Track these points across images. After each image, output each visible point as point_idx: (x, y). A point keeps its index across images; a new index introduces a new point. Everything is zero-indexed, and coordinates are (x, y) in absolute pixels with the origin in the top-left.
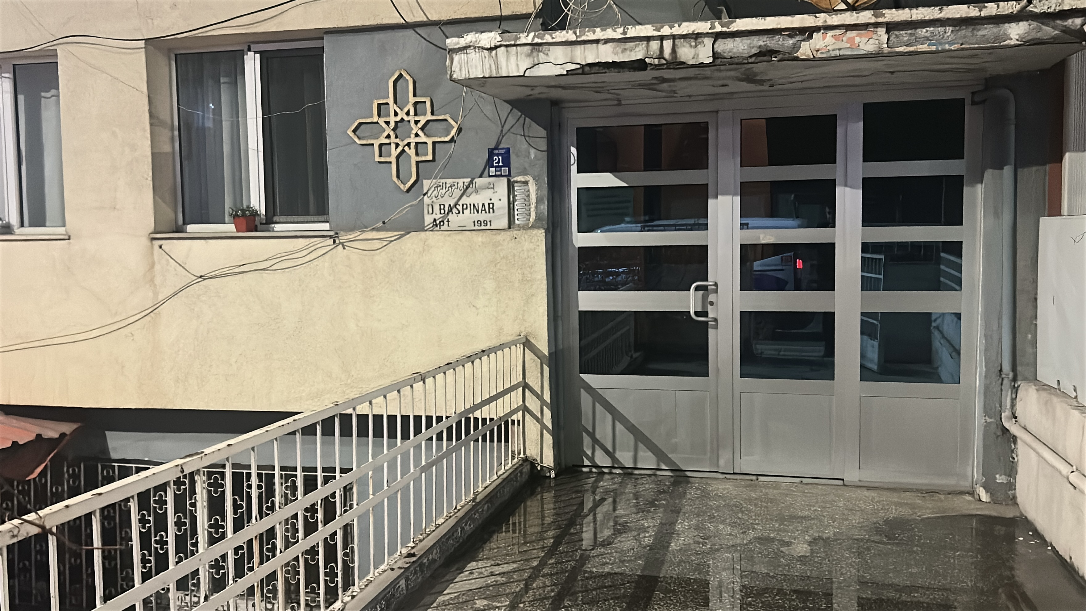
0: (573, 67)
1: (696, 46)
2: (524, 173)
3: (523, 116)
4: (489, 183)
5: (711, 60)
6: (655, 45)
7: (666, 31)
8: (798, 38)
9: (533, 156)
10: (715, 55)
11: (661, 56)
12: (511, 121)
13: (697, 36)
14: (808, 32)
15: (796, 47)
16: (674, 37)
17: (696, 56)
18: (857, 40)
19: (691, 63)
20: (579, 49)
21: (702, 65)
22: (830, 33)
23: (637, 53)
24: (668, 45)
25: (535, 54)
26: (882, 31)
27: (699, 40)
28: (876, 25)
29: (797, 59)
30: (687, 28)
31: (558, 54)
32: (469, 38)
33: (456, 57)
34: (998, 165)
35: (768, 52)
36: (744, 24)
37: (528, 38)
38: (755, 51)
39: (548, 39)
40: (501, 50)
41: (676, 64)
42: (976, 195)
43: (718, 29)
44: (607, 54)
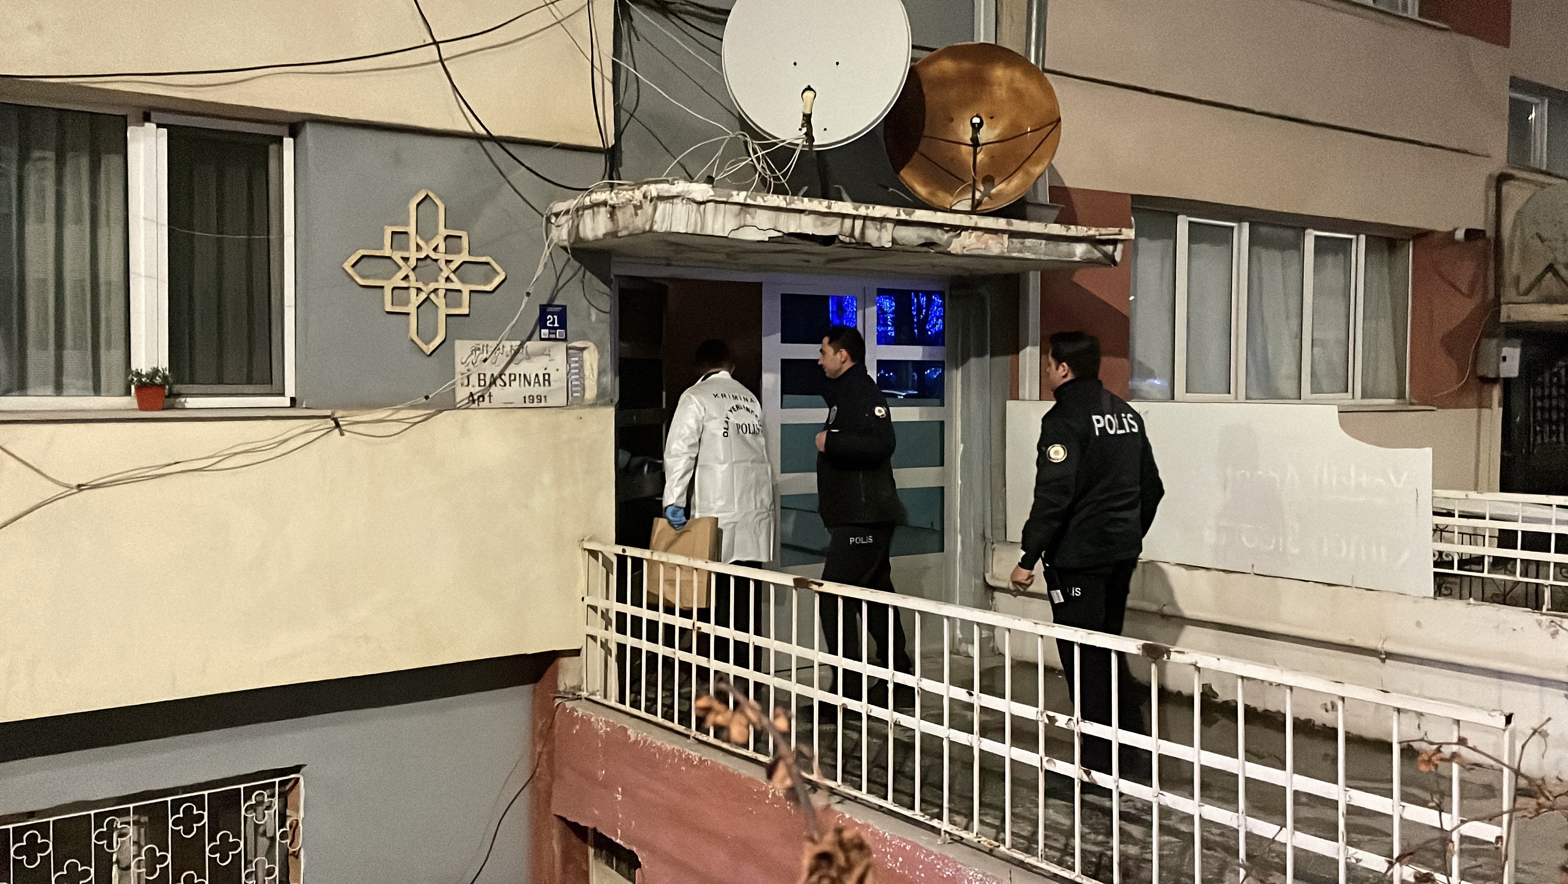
0: (776, 234)
1: (880, 230)
2: (584, 337)
3: (583, 268)
4: (545, 349)
5: (890, 245)
6: (848, 222)
7: (863, 211)
8: (951, 234)
9: (593, 318)
10: (894, 241)
11: (852, 235)
12: (567, 273)
13: (883, 220)
14: (957, 229)
15: (949, 243)
16: (865, 218)
17: (879, 238)
18: (990, 242)
19: (875, 244)
20: (783, 216)
21: (882, 248)
22: (975, 233)
23: (831, 229)
24: (859, 223)
25: (742, 216)
26: (1006, 236)
27: (884, 224)
28: (1004, 232)
29: (949, 254)
30: (879, 211)
31: (763, 219)
32: (681, 186)
33: (661, 206)
34: (980, 354)
35: (930, 244)
36: (921, 215)
37: (740, 197)
38: (922, 241)
39: (759, 201)
40: (710, 205)
41: (863, 244)
42: (955, 379)
43: (903, 216)
44: (808, 226)
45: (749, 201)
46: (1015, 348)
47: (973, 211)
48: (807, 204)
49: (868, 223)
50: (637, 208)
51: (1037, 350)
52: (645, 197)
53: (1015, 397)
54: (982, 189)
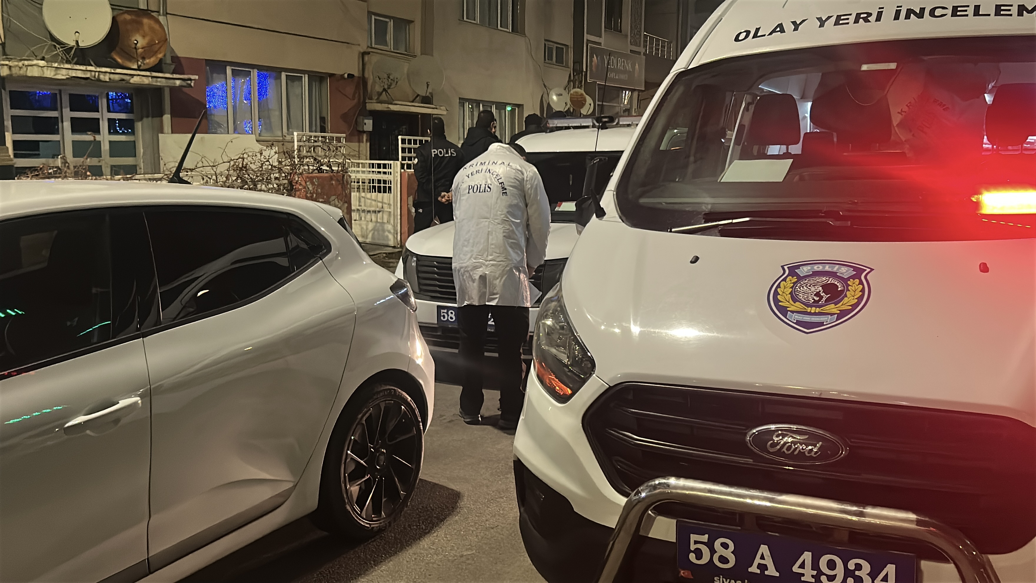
0: (68, 77)
1: (105, 76)
6: (93, 73)
7: (98, 69)
10: (110, 79)
11: (95, 77)
13: (106, 72)
14: (132, 76)
15: (130, 80)
16: (99, 72)
17: (105, 78)
18: (145, 80)
19: (103, 80)
20: (70, 71)
21: (106, 82)
22: (139, 77)
23: (88, 75)
24: (97, 74)
25: (56, 71)
26: (150, 78)
29: (130, 83)
30: (104, 69)
31: (64, 72)
32: (35, 62)
33: (29, 68)
34: (148, 117)
35: (123, 80)
36: (119, 71)
37: (56, 65)
38: (120, 79)
39: (62, 66)
40: (46, 68)
41: (99, 80)
42: (139, 126)
43: (113, 71)
44: (80, 74)
45: (59, 67)
46: (161, 115)
47: (139, 69)
48: (78, 67)
49: (100, 73)
50: (20, 68)
51: (169, 116)
52: (23, 65)
53: (162, 132)
54: (141, 61)
